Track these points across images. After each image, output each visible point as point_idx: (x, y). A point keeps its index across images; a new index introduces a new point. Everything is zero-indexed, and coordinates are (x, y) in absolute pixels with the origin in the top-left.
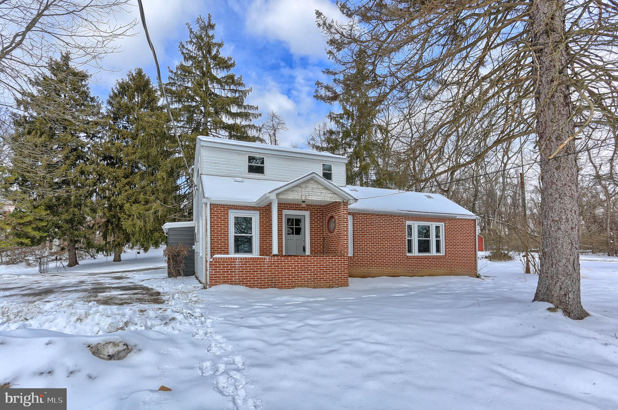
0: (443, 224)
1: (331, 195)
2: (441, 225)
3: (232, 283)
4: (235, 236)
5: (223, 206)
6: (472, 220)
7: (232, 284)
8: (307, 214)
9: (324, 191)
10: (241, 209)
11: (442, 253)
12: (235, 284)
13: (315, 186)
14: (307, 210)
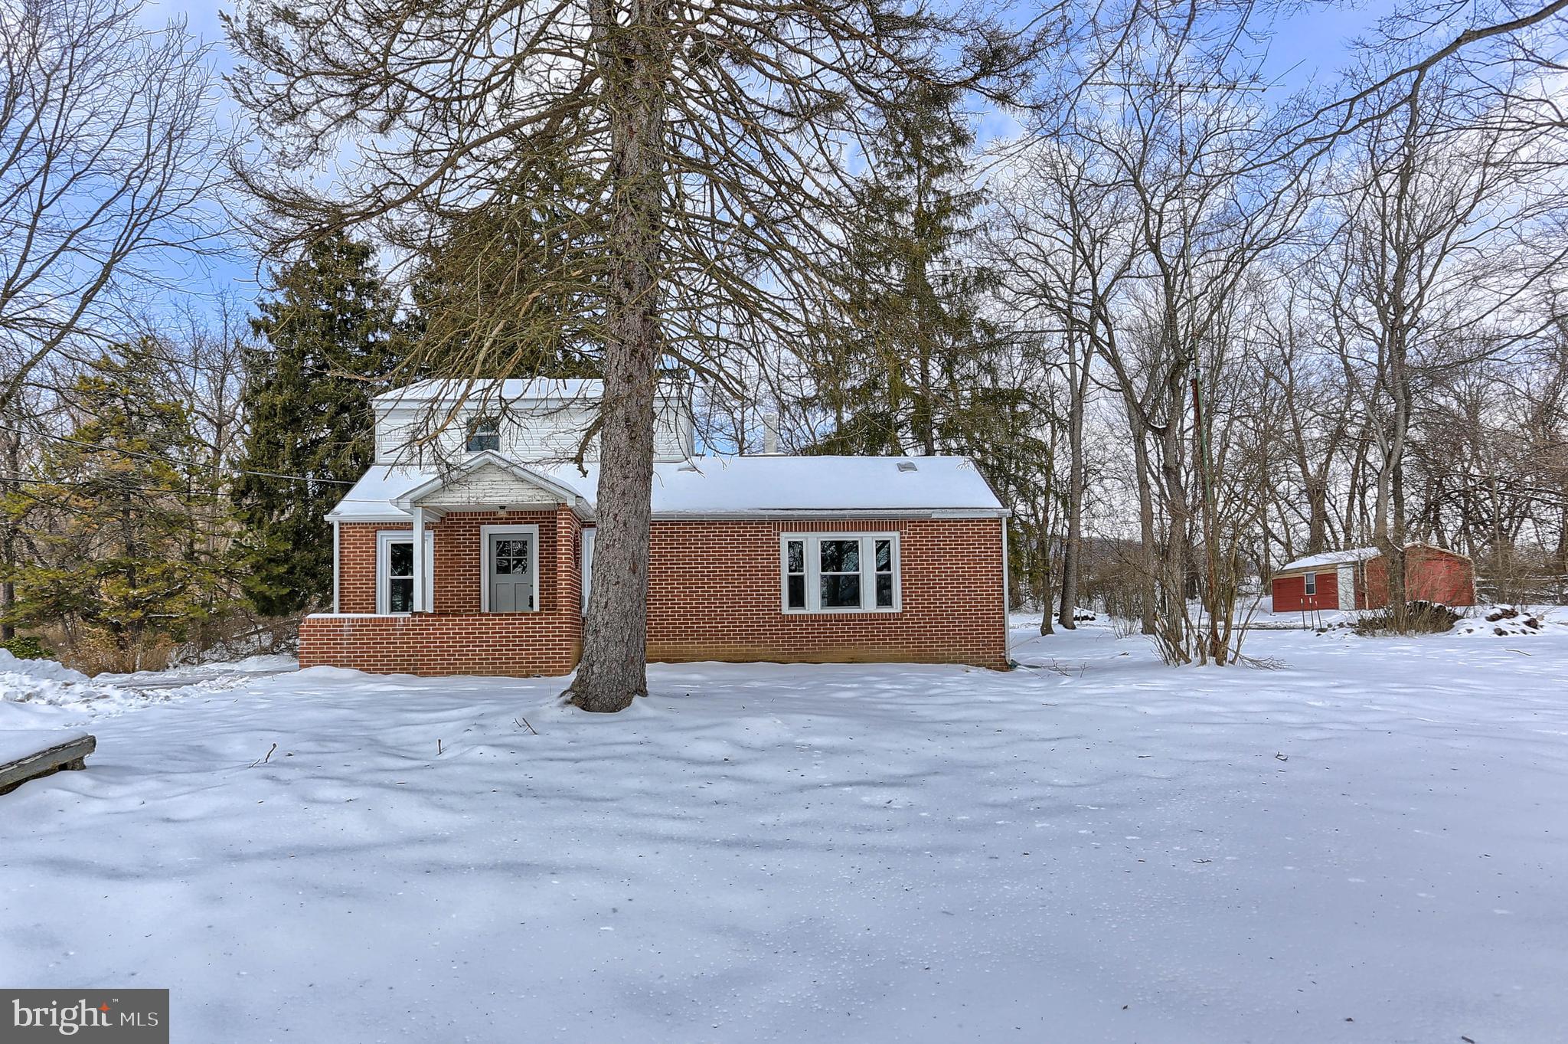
0: (897, 534)
1: (531, 493)
2: (894, 537)
3: (337, 663)
4: (392, 581)
5: (364, 525)
6: (991, 520)
7: (337, 666)
8: (534, 529)
9: (516, 485)
10: (398, 529)
11: (897, 607)
12: (342, 666)
13: (498, 477)
14: (532, 523)
